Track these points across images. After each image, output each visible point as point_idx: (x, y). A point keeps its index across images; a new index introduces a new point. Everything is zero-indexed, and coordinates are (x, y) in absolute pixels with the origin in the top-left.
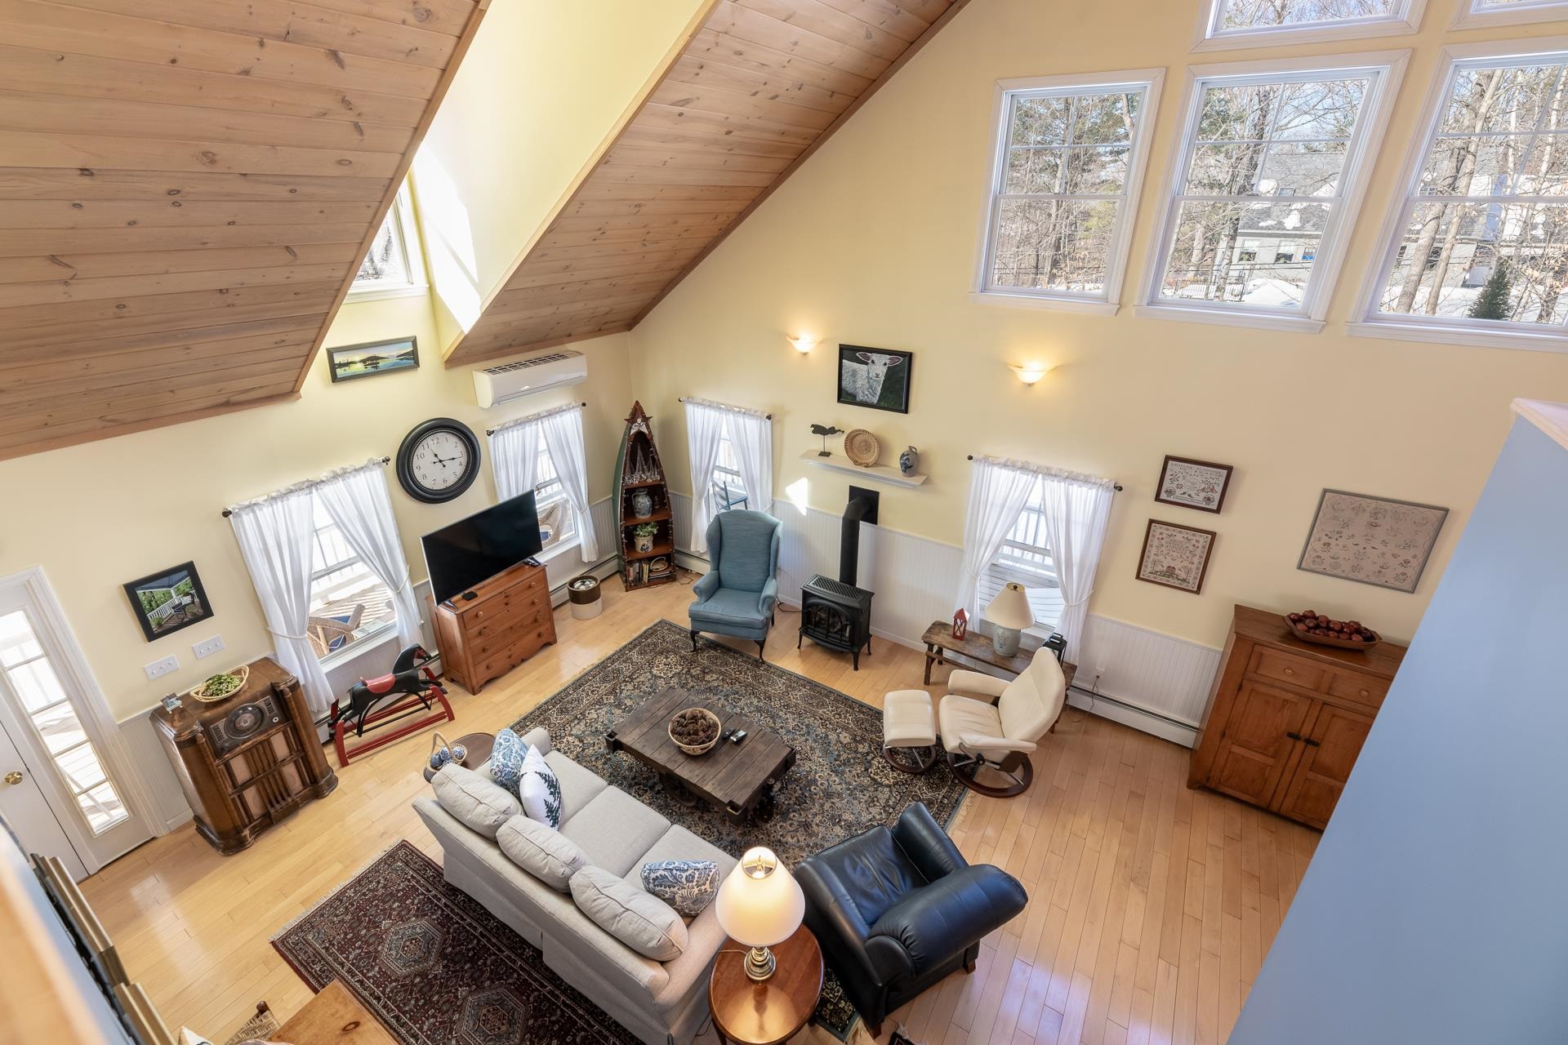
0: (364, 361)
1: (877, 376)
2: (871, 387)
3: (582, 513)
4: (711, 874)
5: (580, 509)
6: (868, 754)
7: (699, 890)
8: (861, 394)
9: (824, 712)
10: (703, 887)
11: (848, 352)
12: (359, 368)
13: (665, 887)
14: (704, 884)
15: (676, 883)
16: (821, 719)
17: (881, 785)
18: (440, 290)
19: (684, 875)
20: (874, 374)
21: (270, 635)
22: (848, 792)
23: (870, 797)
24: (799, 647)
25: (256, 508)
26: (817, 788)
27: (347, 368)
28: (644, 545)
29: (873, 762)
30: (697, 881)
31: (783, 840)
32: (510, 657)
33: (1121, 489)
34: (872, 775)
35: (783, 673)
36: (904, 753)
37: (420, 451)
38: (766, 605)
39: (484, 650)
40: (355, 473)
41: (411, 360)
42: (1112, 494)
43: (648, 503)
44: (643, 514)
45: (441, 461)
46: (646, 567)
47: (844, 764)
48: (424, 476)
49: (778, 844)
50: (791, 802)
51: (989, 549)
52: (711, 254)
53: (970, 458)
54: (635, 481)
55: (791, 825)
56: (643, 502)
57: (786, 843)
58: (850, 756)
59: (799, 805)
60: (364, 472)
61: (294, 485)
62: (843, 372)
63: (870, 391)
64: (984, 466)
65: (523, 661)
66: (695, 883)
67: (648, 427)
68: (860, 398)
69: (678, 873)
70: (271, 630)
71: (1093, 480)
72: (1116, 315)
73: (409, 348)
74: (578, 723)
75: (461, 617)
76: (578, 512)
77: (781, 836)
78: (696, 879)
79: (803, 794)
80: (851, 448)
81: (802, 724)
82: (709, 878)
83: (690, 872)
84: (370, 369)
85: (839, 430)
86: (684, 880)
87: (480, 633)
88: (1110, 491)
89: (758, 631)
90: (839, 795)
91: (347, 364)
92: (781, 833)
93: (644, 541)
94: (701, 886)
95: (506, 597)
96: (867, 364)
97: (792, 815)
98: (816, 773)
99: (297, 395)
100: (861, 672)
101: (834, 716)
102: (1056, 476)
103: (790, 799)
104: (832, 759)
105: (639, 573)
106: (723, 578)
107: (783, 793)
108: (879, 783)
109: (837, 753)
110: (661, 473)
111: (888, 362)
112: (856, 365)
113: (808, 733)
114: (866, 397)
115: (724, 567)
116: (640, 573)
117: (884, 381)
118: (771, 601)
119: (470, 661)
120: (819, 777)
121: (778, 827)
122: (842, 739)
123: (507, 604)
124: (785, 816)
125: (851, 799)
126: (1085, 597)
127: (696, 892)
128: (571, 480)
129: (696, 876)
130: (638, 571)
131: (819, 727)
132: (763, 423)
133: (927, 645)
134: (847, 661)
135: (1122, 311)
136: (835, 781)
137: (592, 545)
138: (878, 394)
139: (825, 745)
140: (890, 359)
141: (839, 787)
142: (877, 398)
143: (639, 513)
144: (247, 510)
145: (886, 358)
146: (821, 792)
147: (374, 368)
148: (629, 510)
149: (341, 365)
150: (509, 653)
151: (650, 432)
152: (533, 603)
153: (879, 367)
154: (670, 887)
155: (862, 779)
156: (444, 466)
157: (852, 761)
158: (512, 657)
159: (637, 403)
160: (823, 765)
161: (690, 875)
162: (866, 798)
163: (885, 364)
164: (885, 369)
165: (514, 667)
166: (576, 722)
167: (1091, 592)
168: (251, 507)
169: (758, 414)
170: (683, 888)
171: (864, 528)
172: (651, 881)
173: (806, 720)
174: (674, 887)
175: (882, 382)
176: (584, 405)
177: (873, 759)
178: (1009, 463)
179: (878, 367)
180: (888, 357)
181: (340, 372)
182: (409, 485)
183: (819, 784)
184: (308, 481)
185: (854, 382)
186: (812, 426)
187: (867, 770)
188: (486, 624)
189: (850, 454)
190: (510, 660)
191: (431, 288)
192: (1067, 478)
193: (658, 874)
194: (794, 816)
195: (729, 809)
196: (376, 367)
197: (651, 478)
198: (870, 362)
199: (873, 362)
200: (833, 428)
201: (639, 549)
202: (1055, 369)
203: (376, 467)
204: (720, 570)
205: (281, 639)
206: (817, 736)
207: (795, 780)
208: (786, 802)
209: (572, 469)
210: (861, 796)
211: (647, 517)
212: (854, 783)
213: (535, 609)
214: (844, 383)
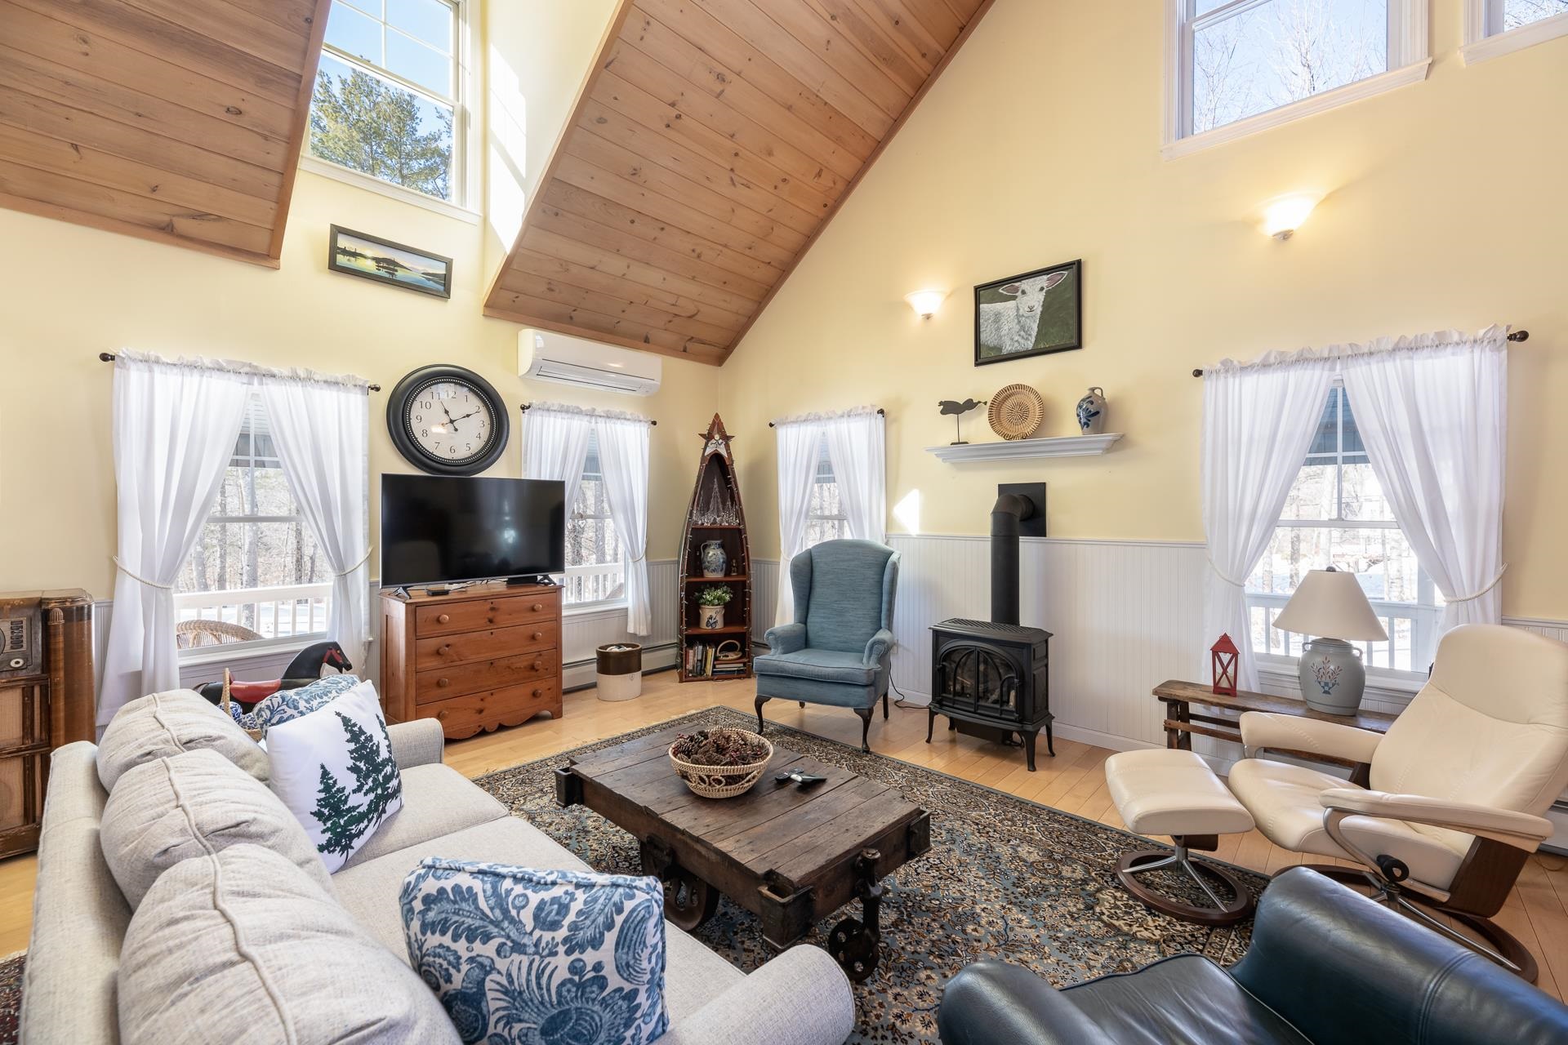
0: (377, 260)
1: (1031, 309)
2: (1023, 328)
3: (634, 562)
4: (629, 905)
5: (633, 556)
6: (1085, 882)
7: (573, 969)
8: (1008, 342)
9: (982, 816)
10: (590, 957)
11: (984, 292)
12: (369, 266)
13: (455, 938)
14: (596, 943)
15: (497, 924)
16: (977, 824)
17: (1134, 938)
18: (493, 219)
19: (535, 898)
20: (1027, 309)
21: (114, 569)
22: (1056, 944)
23: (1111, 958)
24: (928, 741)
25: (156, 368)
26: (979, 929)
27: (353, 259)
28: (711, 618)
29: (1099, 895)
30: (574, 927)
31: (904, 1028)
32: (481, 711)
33: (1524, 336)
34: (1105, 918)
35: (901, 766)
36: (1168, 887)
37: (424, 396)
38: (874, 657)
39: (439, 684)
40: (325, 386)
41: (440, 287)
42: (1505, 353)
43: (721, 556)
44: (714, 571)
45: (452, 422)
46: (711, 652)
47: (1037, 894)
48: (425, 433)
49: (889, 1034)
50: (921, 949)
51: (1255, 528)
52: (815, 244)
53: (1198, 373)
54: (706, 521)
55: (921, 996)
56: (714, 554)
57: (911, 1035)
58: (1046, 882)
59: (941, 956)
60: (339, 390)
61: (229, 362)
62: (981, 321)
63: (1022, 333)
64: (1226, 378)
65: (502, 728)
66: (563, 933)
67: (727, 447)
68: (1008, 348)
69: (519, 889)
70: (119, 563)
71: (1456, 338)
72: (1427, 77)
73: (441, 269)
74: (540, 797)
75: (413, 610)
76: (630, 560)
77: (898, 1016)
78: (571, 917)
79: (948, 937)
80: (1000, 421)
81: (940, 828)
82: (619, 920)
83: (557, 891)
84: (383, 273)
85: (979, 402)
86: (527, 917)
87: (438, 653)
88: (1499, 350)
89: (860, 690)
90: (1035, 948)
91: (355, 255)
92: (895, 1011)
93: (712, 615)
94: (582, 948)
95: (493, 609)
96: (1014, 298)
97: (923, 975)
98: (974, 903)
99: (275, 263)
100: (1041, 774)
101: (1000, 822)
102: (1371, 354)
103: (918, 943)
104: (1008, 884)
105: (701, 661)
106: (811, 635)
107: (901, 931)
108: (1127, 934)
109: (1016, 874)
110: (740, 514)
111: (1045, 285)
112: (999, 306)
113: (954, 842)
114: (1016, 344)
115: (813, 619)
116: (703, 661)
117: (1042, 312)
118: (882, 648)
119: (412, 692)
120: (983, 910)
121: (890, 998)
122: (1024, 854)
123: (491, 621)
124: (906, 973)
125: (1065, 958)
126: (1490, 581)
127: (562, 974)
128: (625, 513)
129: (576, 906)
130: (700, 658)
131: (973, 834)
132: (873, 421)
133: (1165, 704)
134: (1016, 760)
135: (1437, 69)
136: (1020, 921)
137: (642, 609)
138: (1034, 334)
139: (987, 860)
140: (1048, 280)
141: (1032, 934)
142: (1033, 340)
143: (707, 568)
144: (141, 365)
145: (1043, 281)
146: (989, 937)
147: (388, 276)
148: (695, 564)
149: (345, 252)
150: (479, 705)
151: (729, 454)
152: (533, 638)
153: (1034, 296)
154: (471, 940)
155: (1083, 922)
156: (456, 430)
157: (1053, 890)
158: (484, 714)
159: (717, 416)
160: (990, 892)
161: (554, 900)
162: (1102, 960)
163: (1042, 289)
164: (1041, 296)
165: (483, 733)
166: (539, 794)
167: (1501, 569)
168: (149, 362)
169: (868, 410)
170: (519, 948)
171: (1027, 546)
172: (418, 905)
173: (947, 823)
174: (486, 938)
175: (1038, 316)
176: (654, 423)
177: (1099, 890)
178: (1272, 360)
179: (1031, 296)
180: (1045, 277)
181: (342, 260)
182: (398, 433)
183: (983, 922)
184: (250, 365)
185: (998, 329)
186: (941, 403)
187: (1089, 907)
188: (451, 640)
189: (998, 427)
190: (478, 716)
191: (485, 220)
192: (1396, 349)
193: (448, 884)
194: (929, 977)
195: (765, 890)
196: (393, 274)
197: (726, 520)
198: (1019, 293)
199: (1024, 292)
200: (970, 401)
201: (703, 625)
202: (1329, 197)
203: (358, 390)
204: (808, 624)
205: (129, 581)
206: (969, 845)
207: (928, 910)
208: (909, 948)
209: (628, 499)
210: (1090, 955)
211: (718, 576)
212: (1067, 929)
213: (534, 648)
214: (983, 336)
